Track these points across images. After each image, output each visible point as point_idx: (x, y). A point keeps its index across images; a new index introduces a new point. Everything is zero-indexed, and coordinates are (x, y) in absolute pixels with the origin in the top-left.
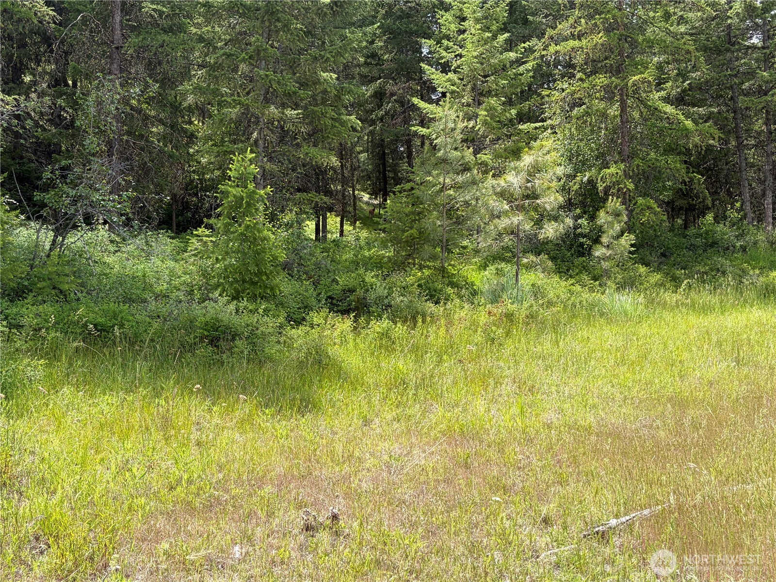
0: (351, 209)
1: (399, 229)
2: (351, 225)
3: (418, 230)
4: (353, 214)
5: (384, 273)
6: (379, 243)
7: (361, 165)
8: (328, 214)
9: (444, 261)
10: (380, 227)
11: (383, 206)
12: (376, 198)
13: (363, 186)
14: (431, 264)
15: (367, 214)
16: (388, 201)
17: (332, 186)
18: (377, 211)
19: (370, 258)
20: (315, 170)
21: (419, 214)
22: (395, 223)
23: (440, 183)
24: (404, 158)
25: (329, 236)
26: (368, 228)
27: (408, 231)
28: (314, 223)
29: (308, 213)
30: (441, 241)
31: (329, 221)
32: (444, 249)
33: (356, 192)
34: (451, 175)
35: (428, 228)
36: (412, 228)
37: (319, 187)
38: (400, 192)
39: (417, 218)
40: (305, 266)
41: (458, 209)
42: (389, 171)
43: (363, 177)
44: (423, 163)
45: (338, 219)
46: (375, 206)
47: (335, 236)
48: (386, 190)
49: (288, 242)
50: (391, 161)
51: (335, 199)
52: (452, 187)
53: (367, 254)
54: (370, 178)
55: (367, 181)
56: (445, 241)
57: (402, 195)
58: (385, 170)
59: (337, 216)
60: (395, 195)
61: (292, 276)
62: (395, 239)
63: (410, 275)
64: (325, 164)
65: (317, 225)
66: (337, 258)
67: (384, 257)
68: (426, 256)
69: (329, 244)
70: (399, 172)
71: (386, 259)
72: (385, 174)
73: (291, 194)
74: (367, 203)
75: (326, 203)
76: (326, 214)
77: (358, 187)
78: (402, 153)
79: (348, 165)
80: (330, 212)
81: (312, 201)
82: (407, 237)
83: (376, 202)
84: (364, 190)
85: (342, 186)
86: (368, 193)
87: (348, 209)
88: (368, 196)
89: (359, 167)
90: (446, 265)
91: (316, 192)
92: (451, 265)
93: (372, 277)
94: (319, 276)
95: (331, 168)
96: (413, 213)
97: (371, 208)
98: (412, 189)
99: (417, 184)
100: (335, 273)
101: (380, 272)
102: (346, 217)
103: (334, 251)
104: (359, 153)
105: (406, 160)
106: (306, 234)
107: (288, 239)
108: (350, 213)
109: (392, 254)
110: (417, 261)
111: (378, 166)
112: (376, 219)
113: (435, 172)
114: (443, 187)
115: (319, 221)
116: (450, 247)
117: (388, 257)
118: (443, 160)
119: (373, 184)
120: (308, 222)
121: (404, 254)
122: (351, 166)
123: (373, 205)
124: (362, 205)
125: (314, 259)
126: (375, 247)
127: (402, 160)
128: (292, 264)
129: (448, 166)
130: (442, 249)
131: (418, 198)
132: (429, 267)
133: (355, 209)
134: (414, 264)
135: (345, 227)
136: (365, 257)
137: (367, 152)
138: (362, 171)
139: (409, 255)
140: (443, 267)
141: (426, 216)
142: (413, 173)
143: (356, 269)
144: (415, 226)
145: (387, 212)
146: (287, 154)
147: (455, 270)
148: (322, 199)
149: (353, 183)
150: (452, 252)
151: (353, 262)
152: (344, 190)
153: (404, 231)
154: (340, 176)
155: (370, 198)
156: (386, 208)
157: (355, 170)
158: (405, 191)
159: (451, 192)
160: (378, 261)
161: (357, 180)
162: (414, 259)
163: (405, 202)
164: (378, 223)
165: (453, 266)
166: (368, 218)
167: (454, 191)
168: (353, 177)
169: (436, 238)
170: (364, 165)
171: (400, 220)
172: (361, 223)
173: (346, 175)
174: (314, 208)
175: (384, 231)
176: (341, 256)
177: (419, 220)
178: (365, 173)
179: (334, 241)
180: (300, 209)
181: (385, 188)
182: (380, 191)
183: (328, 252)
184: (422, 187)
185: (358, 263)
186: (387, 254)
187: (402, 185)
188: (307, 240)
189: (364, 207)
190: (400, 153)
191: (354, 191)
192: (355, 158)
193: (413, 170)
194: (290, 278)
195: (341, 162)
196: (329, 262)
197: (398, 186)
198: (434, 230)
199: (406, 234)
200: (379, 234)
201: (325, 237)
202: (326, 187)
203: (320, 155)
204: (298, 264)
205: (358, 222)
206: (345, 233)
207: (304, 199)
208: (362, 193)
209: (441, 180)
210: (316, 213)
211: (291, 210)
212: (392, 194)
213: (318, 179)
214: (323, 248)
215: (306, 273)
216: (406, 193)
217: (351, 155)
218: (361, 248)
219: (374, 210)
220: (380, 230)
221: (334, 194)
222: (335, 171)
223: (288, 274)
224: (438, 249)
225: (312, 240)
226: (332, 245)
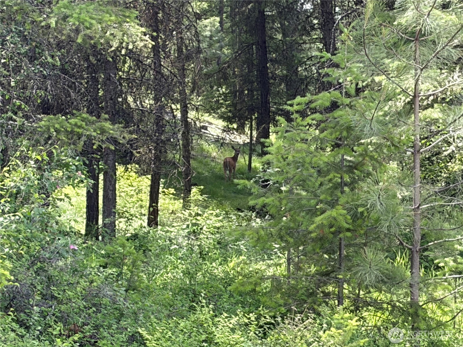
0: (177, 156)
1: (301, 207)
2: (177, 196)
3: (349, 210)
4: (182, 169)
5: (262, 321)
6: (251, 242)
7: (203, 45)
8: (120, 169)
9: (416, 291)
10: (251, 203)
11: (259, 148)
12: (241, 129)
13: (208, 98)
14: (382, 297)
15: (219, 168)
16: (273, 137)
17: (130, 99)
18: (242, 161)
19: (228, 281)
20: (87, 60)
21: (352, 168)
22: (290, 191)
23: (404, 91)
24: (313, 28)
25: (121, 224)
26: (220, 205)
27: (323, 212)
28: (83, 191)
29: (67, 166)
30: (409, 238)
31: (121, 185)
32: (417, 259)
33: (192, 114)
34: (433, 72)
35: (373, 206)
36: (333, 204)
37: (96, 99)
38: (303, 114)
39: (347, 178)
40: (60, 302)
41: (451, 157)
42: (274, 61)
43: (208, 76)
44: (360, 42)
45: (146, 182)
46: (237, 149)
47: (136, 224)
48: (267, 110)
49: (17, 240)
50: (279, 37)
51: (136, 132)
52: (435, 101)
53: (219, 271)
54: (225, 77)
55: (220, 86)
56: (417, 237)
57: (308, 120)
58: (264, 59)
59: (141, 173)
60: (289, 120)
61: (27, 328)
62: (290, 231)
63: (329, 325)
64: (115, 44)
65: (92, 197)
66: (141, 282)
67: (263, 279)
68: (370, 279)
69: (123, 246)
70: (301, 63)
71: (267, 284)
72: (263, 71)
73: (27, 117)
74: (219, 142)
75: (115, 141)
76: (115, 170)
77: (197, 100)
78: (309, 16)
79: (172, 47)
80: (125, 163)
81: (80, 136)
82: (321, 227)
83: (241, 139)
84: (211, 109)
85: (157, 99)
86: (222, 117)
87: (170, 156)
88: (221, 123)
89: (199, 51)
90: (422, 299)
91: (90, 112)
92: (433, 300)
93: (233, 330)
94: (97, 327)
95: (130, 53)
96: (337, 167)
97: (230, 154)
98: (334, 106)
99: (348, 95)
100: (136, 320)
101: (252, 316)
102: (166, 176)
103: (134, 263)
104: (198, 17)
105: (316, 34)
106: (63, 219)
107: (19, 231)
108: (174, 165)
109: (282, 270)
110: (346, 289)
111: (245, 48)
112: (241, 182)
113: (393, 64)
114: (411, 103)
115: (96, 187)
116: (431, 255)
117: (274, 278)
118: (413, 33)
119: (233, 93)
120: (68, 190)
121: (313, 269)
122: (179, 50)
123: (234, 147)
124: (205, 146)
125: (84, 283)
126: (239, 253)
127: (309, 34)
128: (28, 296)
129: (425, 50)
130: (411, 259)
131: (349, 129)
132: (378, 306)
133: (187, 157)
134: (340, 299)
135: (161, 202)
136: (213, 278)
137: (220, 14)
138: (206, 61)
139: (327, 274)
140: (414, 304)
141: (369, 174)
142: (337, 66)
143: (192, 309)
144: (342, 200)
145: (269, 163)
146: (19, 18)
147: (445, 313)
148: (103, 131)
149: (182, 93)
150: (438, 268)
151: (183, 290)
152: (162, 108)
153: (313, 212)
154: (150, 74)
155: (227, 130)
156: (264, 153)
157: (188, 58)
158: (314, 111)
159: (435, 113)
160: (249, 288)
161: (194, 83)
162: (339, 283)
163: (315, 139)
164: (247, 193)
165: (440, 302)
166: (221, 178)
167: (443, 111)
168: (184, 76)
169: (395, 230)
170: (210, 46)
171: (303, 183)
172: (202, 193)
173: (166, 72)
174: (83, 154)
175: (261, 213)
176: (151, 276)
177: (352, 185)
178: (213, 67)
179: (135, 236)
180: (50, 154)
181: (265, 104)
182: (252, 111)
183: (119, 265)
184: (360, 102)
185: (196, 295)
186: (270, 272)
187: (309, 97)
188: (66, 234)
189: (213, 150)
190: (303, 17)
191: (185, 112)
192: (188, 28)
193: (335, 59)
194: (23, 331)
195: (153, 38)
196: (122, 290)
197: (298, 99)
198: (391, 211)
199: (318, 220)
200: (249, 220)
201: (111, 227)
202: (115, 102)
203: (100, 22)
204: (44, 296)
205: (194, 190)
206: (162, 216)
207: (57, 131)
208: (206, 117)
209: (409, 83)
210: (89, 166)
211: (24, 159)
212: (281, 119)
213: (95, 80)
214: (108, 256)
215: (62, 319)
216: (317, 116)
217: (179, 23)
218: (203, 255)
219: (235, 158)
220: (252, 209)
221: (136, 117)
222: (138, 61)
223: (17, 321)
224: (400, 260)
225: (78, 234)
226: (130, 247)
